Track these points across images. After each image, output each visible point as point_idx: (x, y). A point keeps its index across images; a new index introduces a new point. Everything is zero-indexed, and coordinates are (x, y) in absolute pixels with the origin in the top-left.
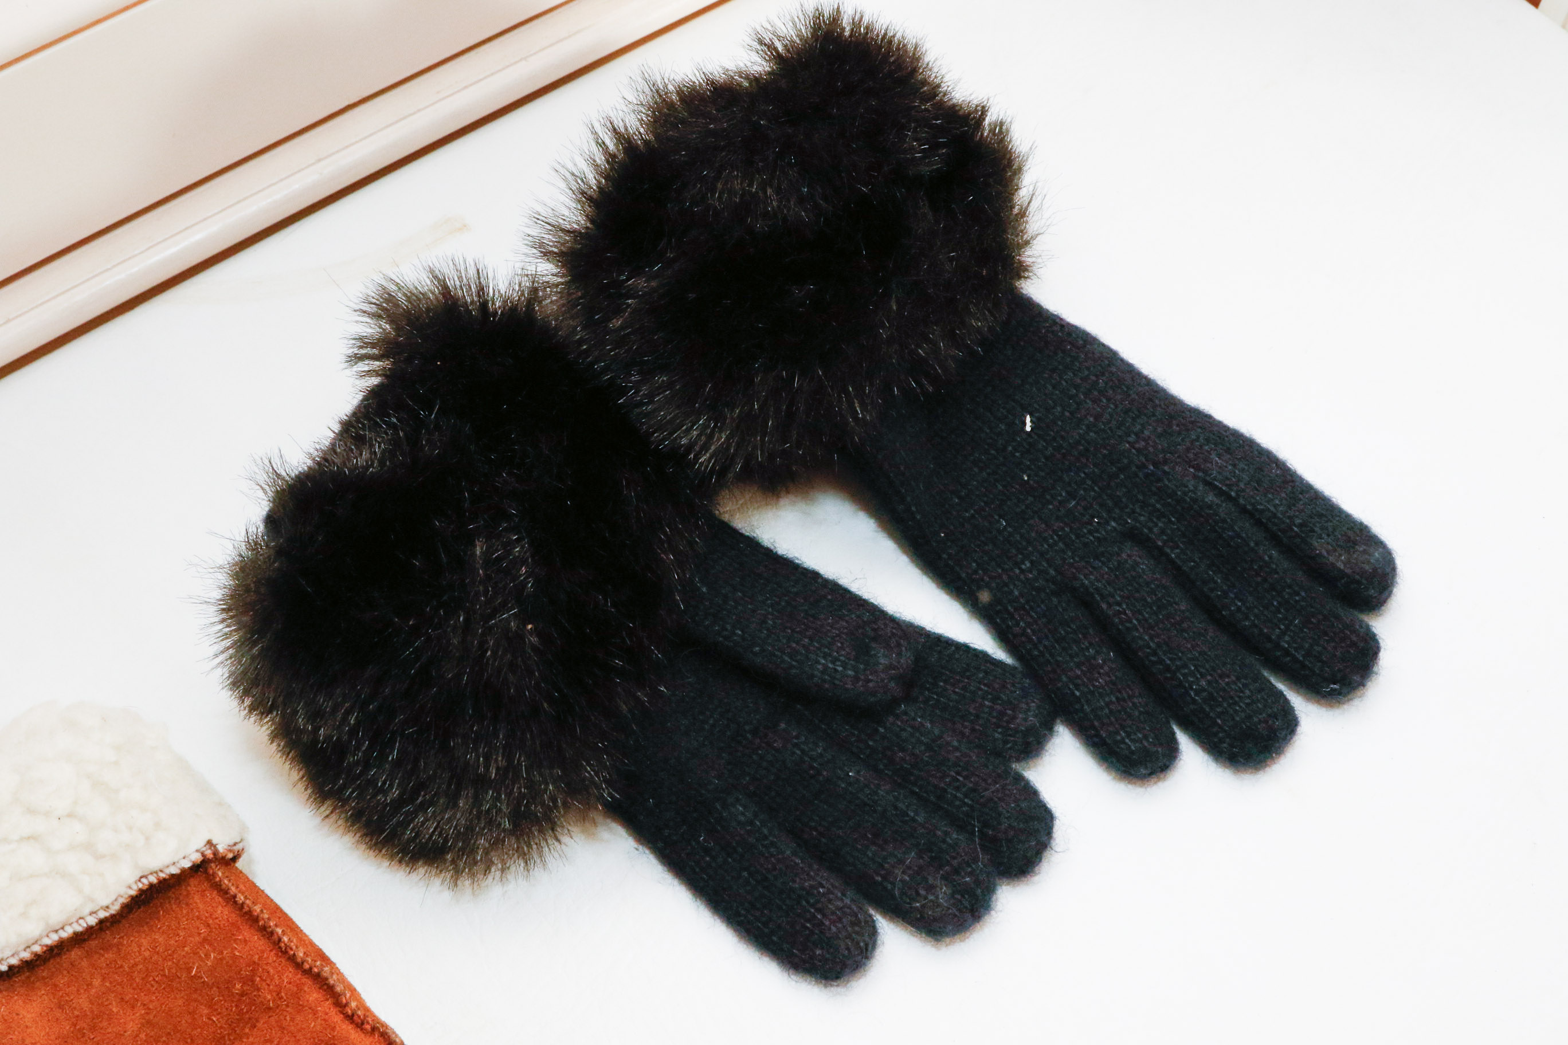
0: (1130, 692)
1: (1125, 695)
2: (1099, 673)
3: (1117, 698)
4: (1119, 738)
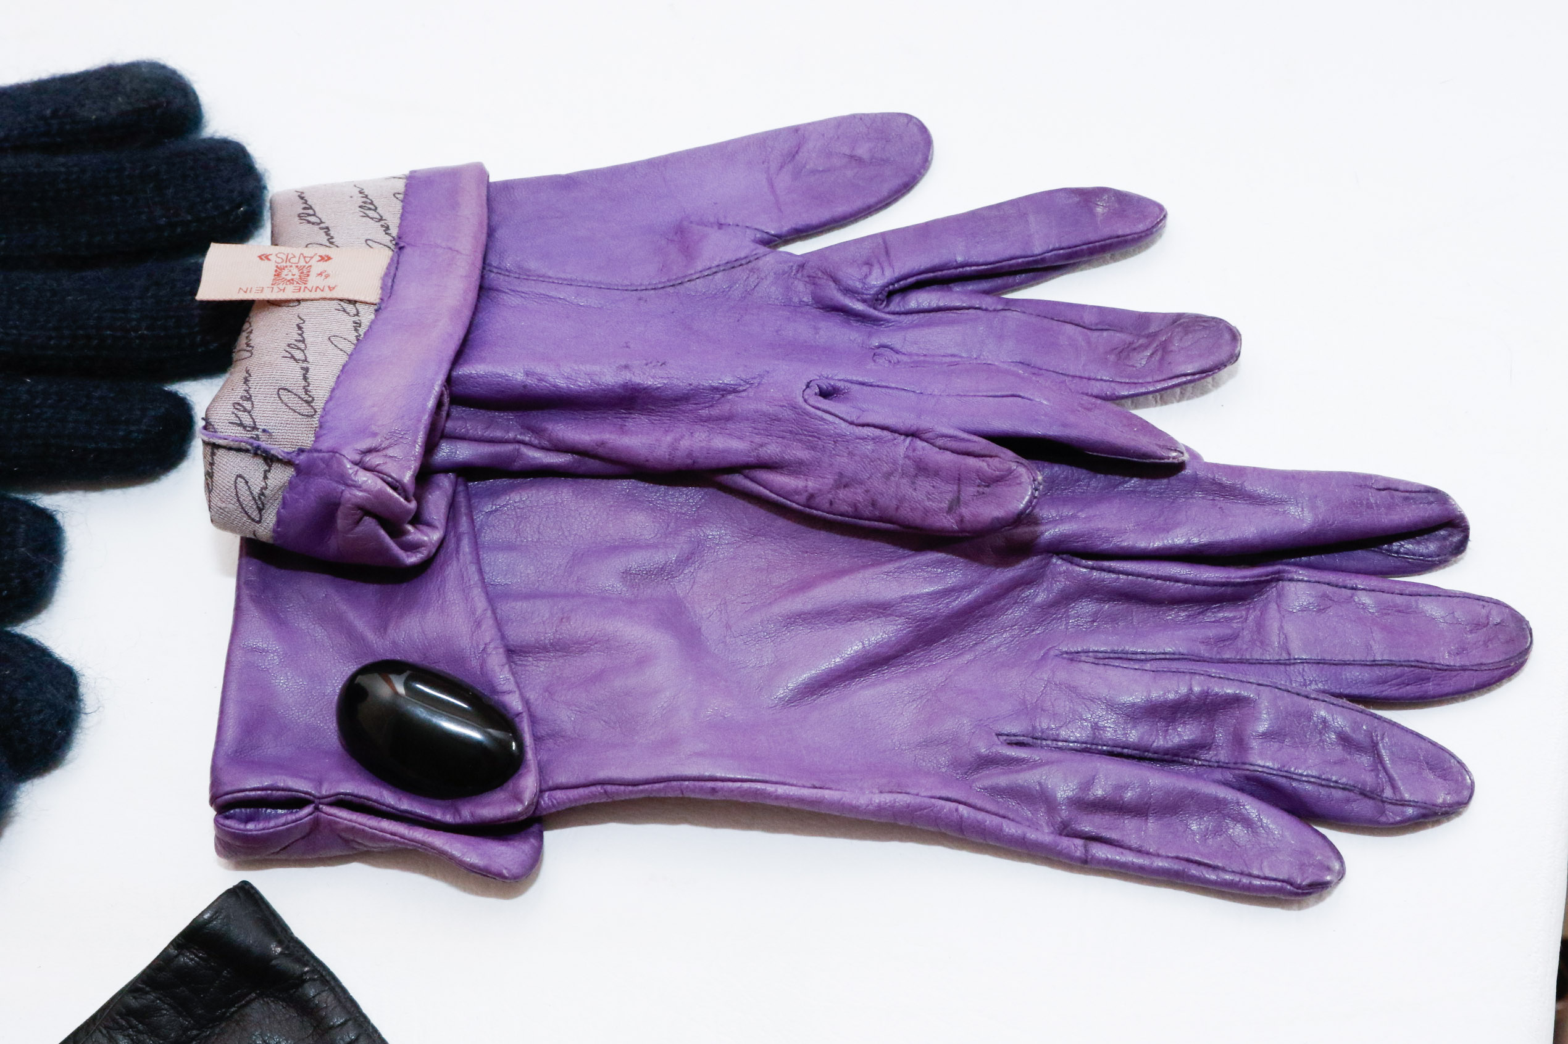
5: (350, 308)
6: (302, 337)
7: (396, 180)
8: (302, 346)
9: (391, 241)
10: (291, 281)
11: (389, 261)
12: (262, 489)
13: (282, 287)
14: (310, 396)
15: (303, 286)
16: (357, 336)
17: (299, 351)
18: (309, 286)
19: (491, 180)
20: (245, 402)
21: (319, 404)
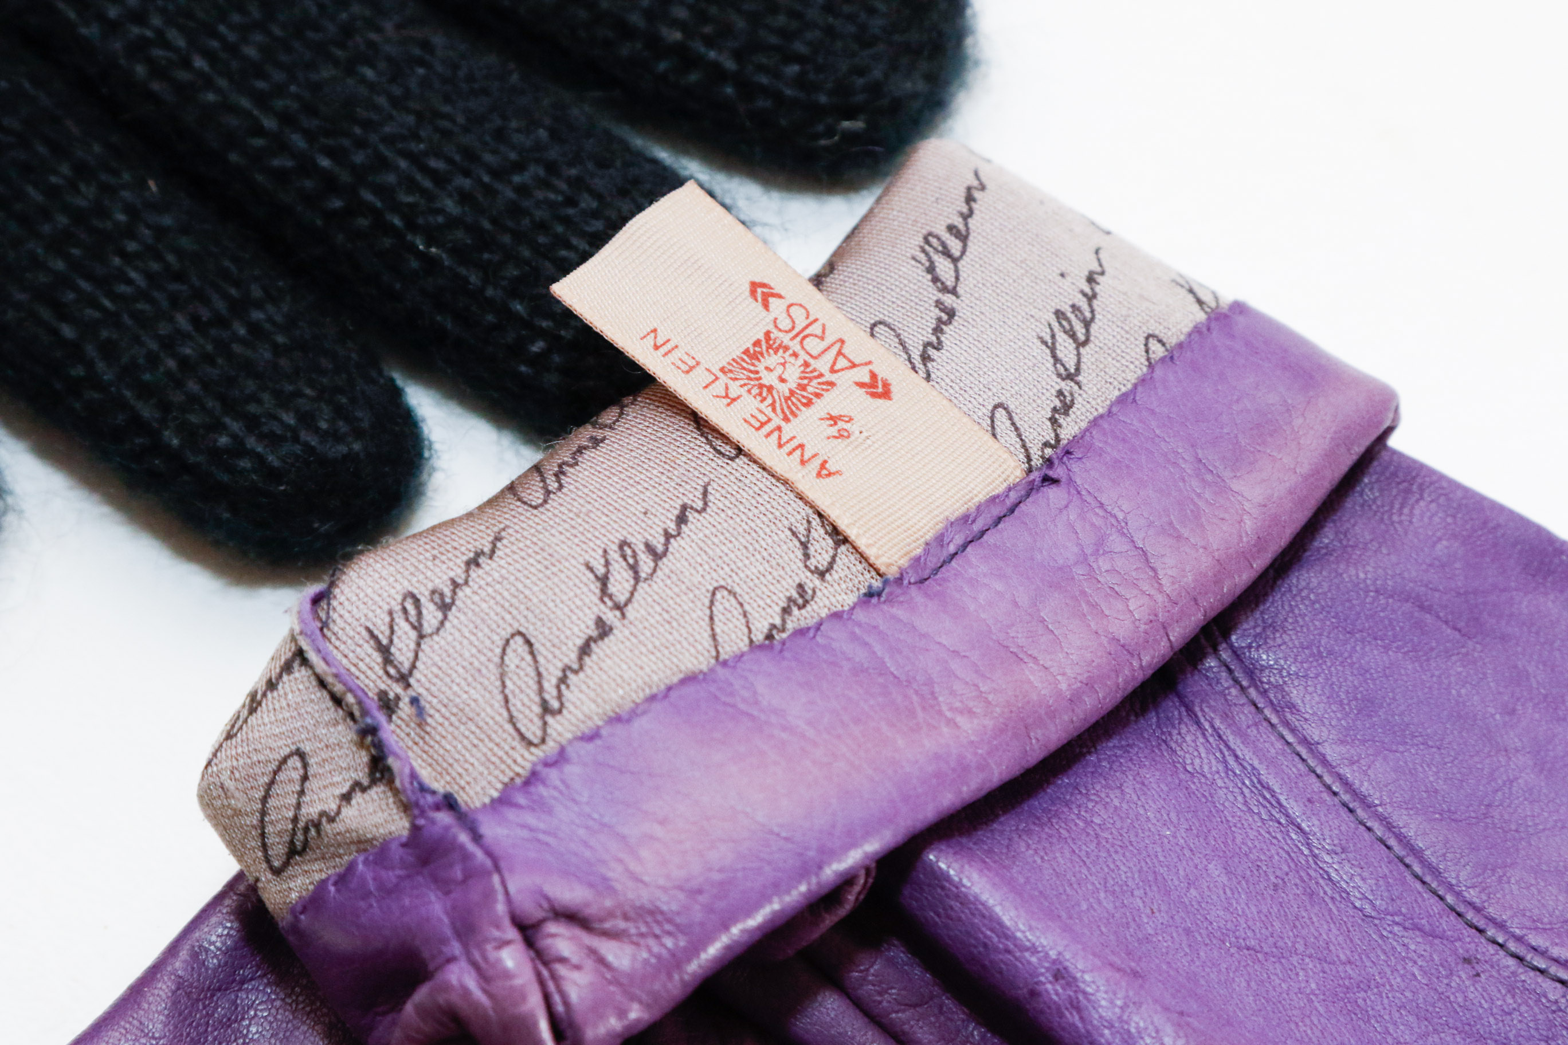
0: (233, 291)
1: (221, 305)
2: (123, 254)
3: (195, 320)
4: (223, 440)
5: (822, 547)
6: (667, 544)
7: (1190, 298)
8: (646, 563)
9: (1046, 444)
10: (765, 391)
11: (1001, 489)
12: (323, 814)
13: (735, 389)
14: (560, 697)
15: (777, 421)
16: (773, 626)
17: (628, 575)
18: (788, 430)
19: (1394, 442)
20: (432, 607)
21: (561, 729)
